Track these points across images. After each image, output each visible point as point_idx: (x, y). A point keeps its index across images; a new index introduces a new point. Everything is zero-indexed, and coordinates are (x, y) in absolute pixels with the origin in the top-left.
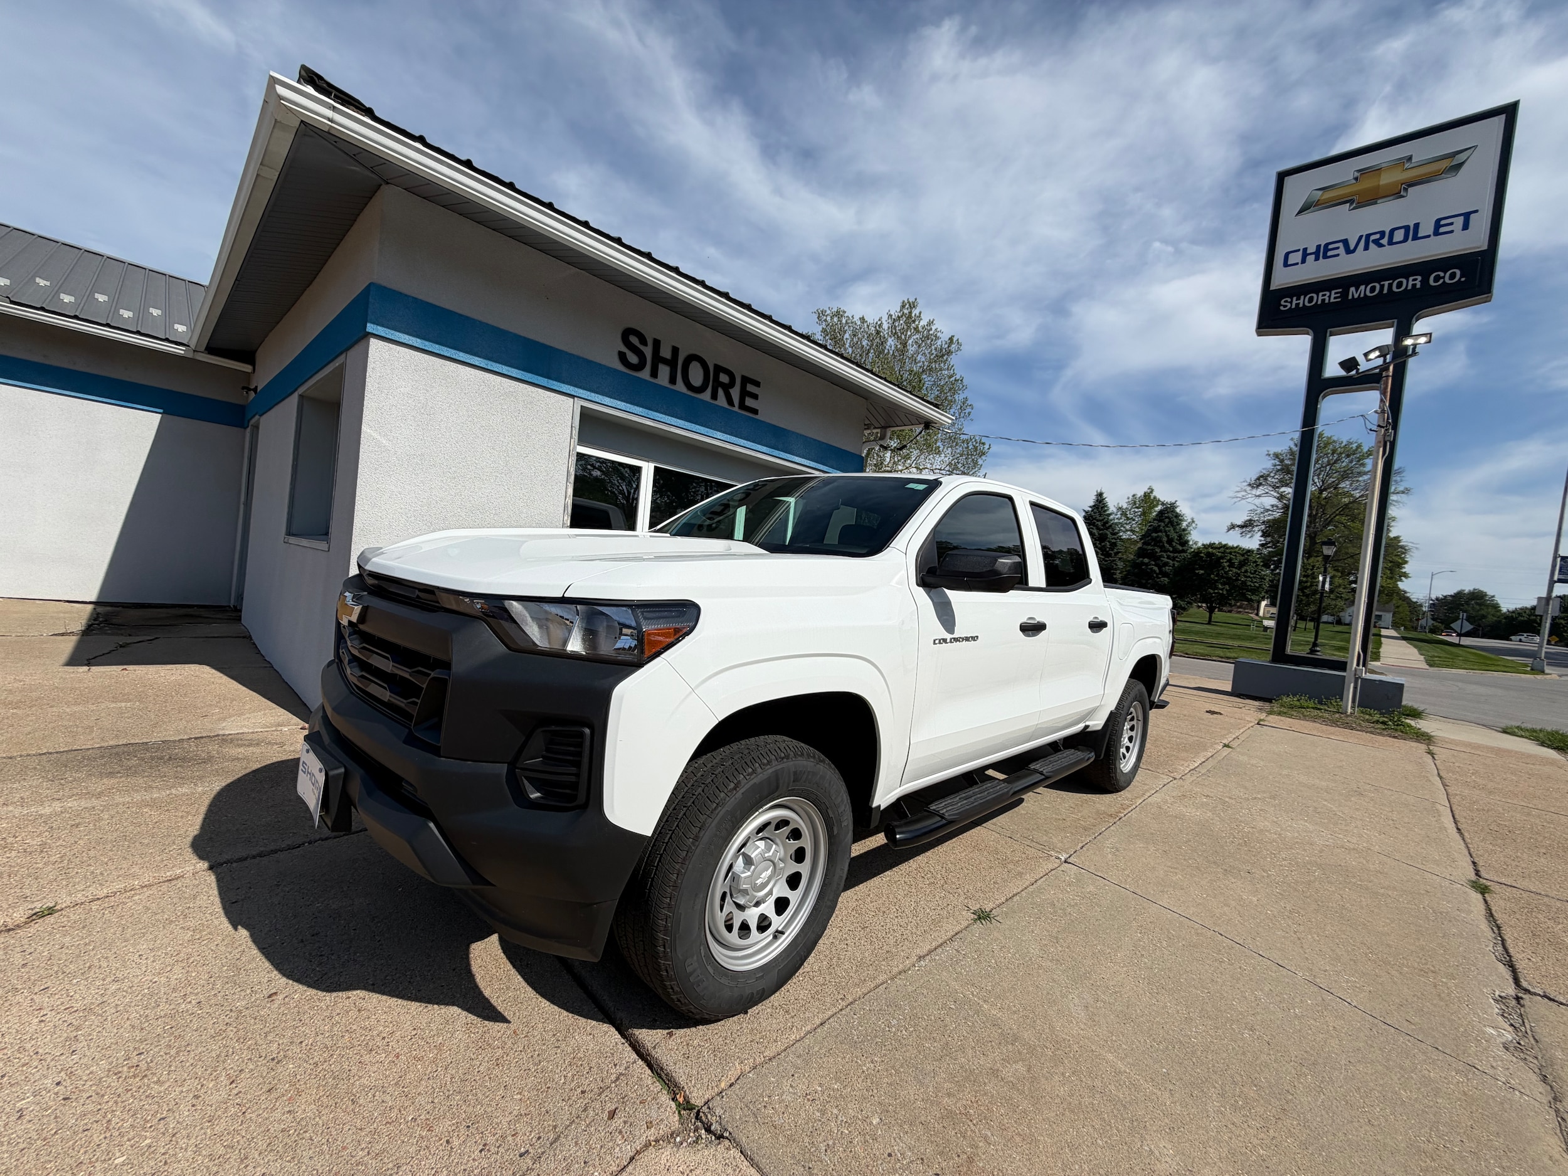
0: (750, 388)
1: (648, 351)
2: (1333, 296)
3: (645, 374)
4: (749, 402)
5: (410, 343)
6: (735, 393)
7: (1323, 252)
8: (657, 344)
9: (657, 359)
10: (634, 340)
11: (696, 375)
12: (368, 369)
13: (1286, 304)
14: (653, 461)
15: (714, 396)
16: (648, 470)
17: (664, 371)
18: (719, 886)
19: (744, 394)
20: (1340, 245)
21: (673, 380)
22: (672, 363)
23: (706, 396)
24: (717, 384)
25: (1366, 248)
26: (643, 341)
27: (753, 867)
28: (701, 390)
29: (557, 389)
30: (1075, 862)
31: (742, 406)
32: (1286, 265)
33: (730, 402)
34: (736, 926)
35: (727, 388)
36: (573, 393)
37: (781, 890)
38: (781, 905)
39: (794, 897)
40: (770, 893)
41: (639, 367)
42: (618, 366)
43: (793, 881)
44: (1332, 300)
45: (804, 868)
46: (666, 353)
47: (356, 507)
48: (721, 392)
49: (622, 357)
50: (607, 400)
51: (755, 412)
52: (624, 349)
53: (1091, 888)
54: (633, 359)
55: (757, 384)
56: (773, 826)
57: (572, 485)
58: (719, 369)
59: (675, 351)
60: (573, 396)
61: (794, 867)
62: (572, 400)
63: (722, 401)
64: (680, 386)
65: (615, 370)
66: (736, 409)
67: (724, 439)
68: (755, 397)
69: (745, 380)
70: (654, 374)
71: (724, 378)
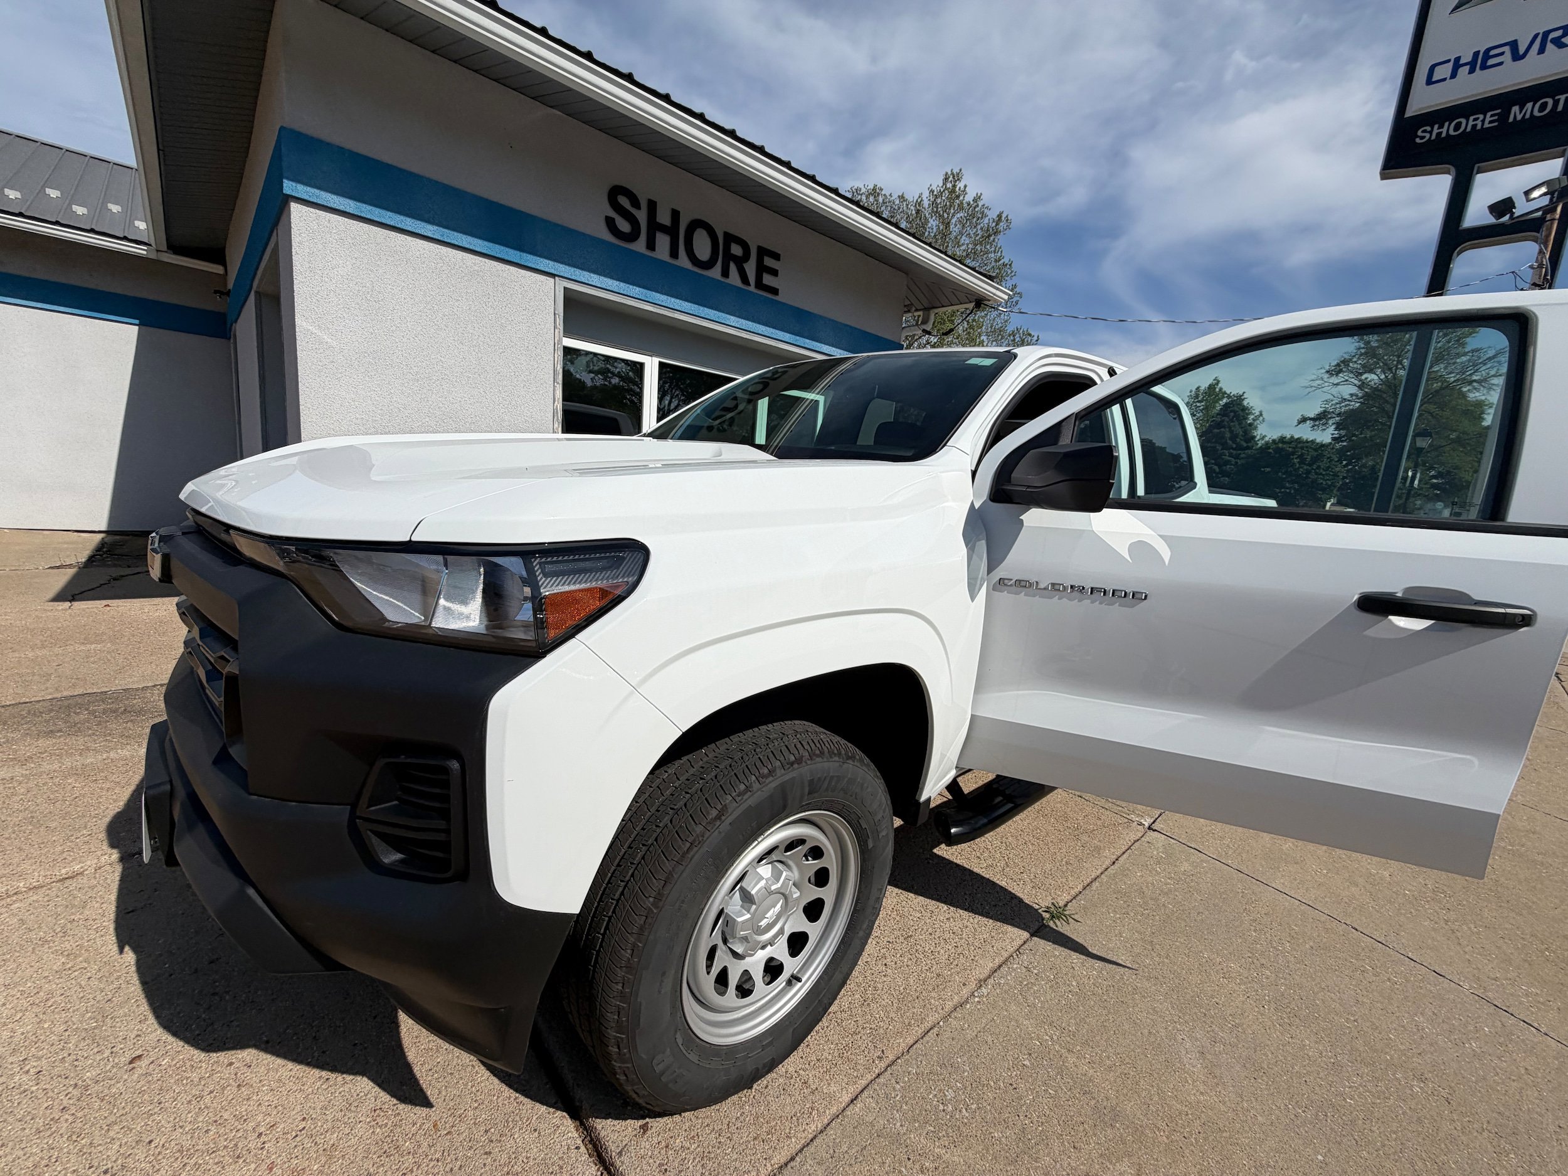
0: (768, 262)
1: (642, 216)
2: (1487, 120)
3: (640, 246)
4: (767, 279)
5: (341, 208)
6: (750, 268)
7: (1482, 61)
8: (652, 206)
9: (654, 226)
10: (624, 201)
11: (703, 247)
12: (293, 244)
13: (1424, 135)
14: (657, 356)
15: (725, 273)
16: (651, 367)
17: (663, 241)
18: (706, 937)
19: (761, 269)
20: (1507, 49)
21: (674, 254)
22: (672, 231)
23: (715, 273)
24: (729, 257)
25: (1542, 50)
26: (636, 203)
27: (754, 907)
28: (708, 265)
29: (533, 266)
30: (1162, 829)
31: (760, 285)
32: (1429, 82)
33: (745, 280)
34: (733, 980)
35: (740, 262)
36: (552, 271)
37: (798, 923)
38: (797, 942)
39: (813, 930)
40: (781, 931)
41: (632, 237)
42: (607, 236)
43: (813, 910)
44: (1486, 125)
45: (827, 894)
46: (664, 218)
47: (301, 418)
48: (733, 268)
49: (610, 223)
50: (595, 279)
51: (775, 291)
52: (612, 214)
53: (1186, 866)
54: (624, 226)
55: (776, 256)
56: (782, 848)
57: (561, 386)
58: (730, 238)
59: (675, 214)
60: (553, 276)
61: (815, 893)
62: (552, 280)
63: (734, 278)
64: (684, 261)
65: (603, 242)
66: (752, 288)
67: (738, 326)
68: (774, 273)
69: (761, 252)
70: (650, 245)
71: (737, 250)
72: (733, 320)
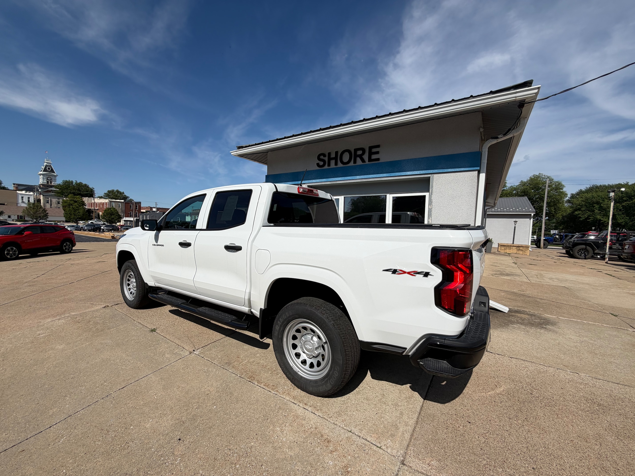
0: (374, 150)
1: (326, 159)
3: (326, 167)
4: (374, 157)
6: (366, 157)
8: (329, 154)
9: (330, 159)
10: (322, 157)
15: (355, 162)
17: (333, 162)
19: (371, 154)
21: (336, 164)
22: (336, 158)
23: (352, 164)
24: (356, 156)
26: (325, 156)
28: (349, 162)
31: (370, 160)
33: (363, 161)
35: (361, 157)
41: (324, 165)
42: (318, 168)
46: (333, 155)
48: (358, 159)
49: (318, 165)
50: (314, 181)
51: (378, 159)
52: (318, 162)
54: (321, 163)
55: (378, 146)
58: (356, 150)
59: (337, 153)
63: (359, 162)
64: (340, 165)
65: (316, 170)
66: (367, 162)
68: (377, 153)
69: (371, 148)
70: (329, 165)
71: (360, 152)
72: (358, 177)
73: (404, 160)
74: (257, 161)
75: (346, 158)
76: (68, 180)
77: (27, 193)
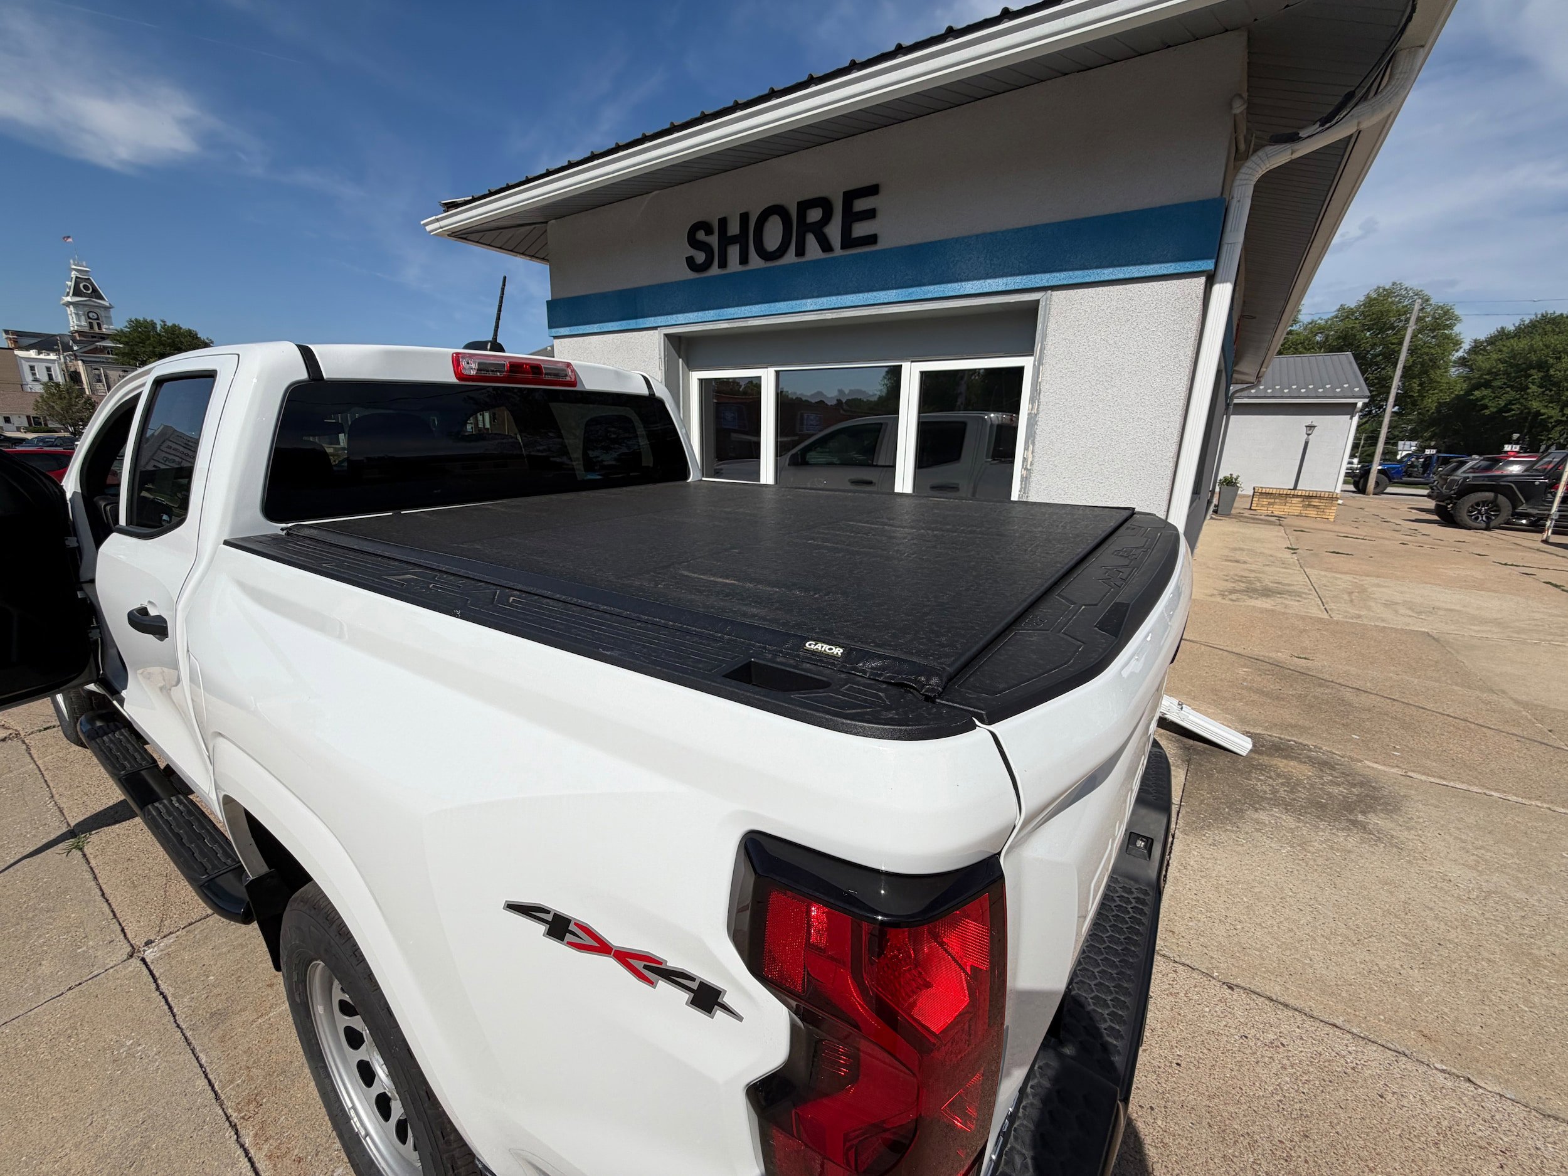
0: (860, 205)
1: (714, 240)
3: (715, 270)
4: (860, 229)
6: (834, 231)
8: (723, 222)
9: (726, 241)
10: (701, 235)
14: (771, 365)
15: (800, 252)
16: (768, 378)
17: (734, 252)
19: (851, 217)
21: (744, 260)
22: (741, 239)
23: (790, 257)
24: (804, 227)
26: (707, 231)
28: (782, 251)
29: (643, 326)
31: (848, 242)
33: (826, 246)
35: (818, 230)
36: (654, 325)
41: (706, 266)
42: (692, 275)
46: (734, 229)
48: (811, 240)
49: (690, 263)
50: (681, 318)
51: (872, 239)
52: (691, 252)
54: (700, 257)
55: (873, 190)
58: (804, 206)
59: (744, 218)
60: (655, 328)
62: (657, 331)
63: (813, 252)
64: (755, 262)
65: (685, 282)
66: (838, 252)
67: (817, 308)
68: (871, 214)
69: (850, 196)
70: (723, 264)
71: (815, 215)
72: (810, 303)
73: (957, 240)
74: (523, 254)
75: (773, 235)
76: (142, 319)
77: (42, 356)
